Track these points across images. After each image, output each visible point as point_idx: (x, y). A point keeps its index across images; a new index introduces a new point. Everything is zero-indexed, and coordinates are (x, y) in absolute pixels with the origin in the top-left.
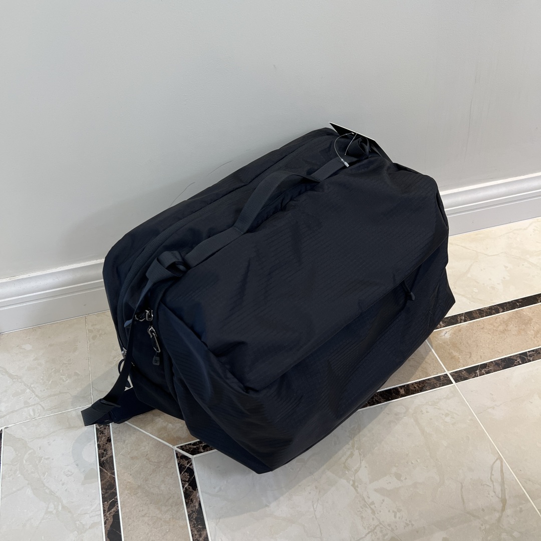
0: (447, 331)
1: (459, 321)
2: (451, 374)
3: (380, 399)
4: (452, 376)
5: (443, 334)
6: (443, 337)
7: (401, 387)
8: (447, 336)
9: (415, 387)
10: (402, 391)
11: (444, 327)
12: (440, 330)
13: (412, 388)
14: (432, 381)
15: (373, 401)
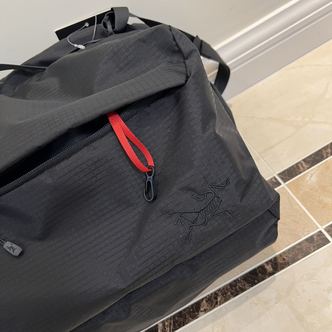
0: (313, 172)
1: (325, 156)
2: (325, 230)
3: (244, 285)
4: (328, 232)
5: (308, 178)
6: (309, 182)
7: (267, 263)
8: (314, 179)
9: (284, 259)
10: (269, 268)
11: (308, 168)
12: (305, 174)
13: (280, 261)
14: (304, 245)
15: (236, 290)
